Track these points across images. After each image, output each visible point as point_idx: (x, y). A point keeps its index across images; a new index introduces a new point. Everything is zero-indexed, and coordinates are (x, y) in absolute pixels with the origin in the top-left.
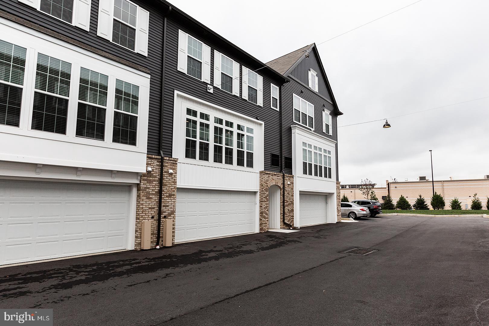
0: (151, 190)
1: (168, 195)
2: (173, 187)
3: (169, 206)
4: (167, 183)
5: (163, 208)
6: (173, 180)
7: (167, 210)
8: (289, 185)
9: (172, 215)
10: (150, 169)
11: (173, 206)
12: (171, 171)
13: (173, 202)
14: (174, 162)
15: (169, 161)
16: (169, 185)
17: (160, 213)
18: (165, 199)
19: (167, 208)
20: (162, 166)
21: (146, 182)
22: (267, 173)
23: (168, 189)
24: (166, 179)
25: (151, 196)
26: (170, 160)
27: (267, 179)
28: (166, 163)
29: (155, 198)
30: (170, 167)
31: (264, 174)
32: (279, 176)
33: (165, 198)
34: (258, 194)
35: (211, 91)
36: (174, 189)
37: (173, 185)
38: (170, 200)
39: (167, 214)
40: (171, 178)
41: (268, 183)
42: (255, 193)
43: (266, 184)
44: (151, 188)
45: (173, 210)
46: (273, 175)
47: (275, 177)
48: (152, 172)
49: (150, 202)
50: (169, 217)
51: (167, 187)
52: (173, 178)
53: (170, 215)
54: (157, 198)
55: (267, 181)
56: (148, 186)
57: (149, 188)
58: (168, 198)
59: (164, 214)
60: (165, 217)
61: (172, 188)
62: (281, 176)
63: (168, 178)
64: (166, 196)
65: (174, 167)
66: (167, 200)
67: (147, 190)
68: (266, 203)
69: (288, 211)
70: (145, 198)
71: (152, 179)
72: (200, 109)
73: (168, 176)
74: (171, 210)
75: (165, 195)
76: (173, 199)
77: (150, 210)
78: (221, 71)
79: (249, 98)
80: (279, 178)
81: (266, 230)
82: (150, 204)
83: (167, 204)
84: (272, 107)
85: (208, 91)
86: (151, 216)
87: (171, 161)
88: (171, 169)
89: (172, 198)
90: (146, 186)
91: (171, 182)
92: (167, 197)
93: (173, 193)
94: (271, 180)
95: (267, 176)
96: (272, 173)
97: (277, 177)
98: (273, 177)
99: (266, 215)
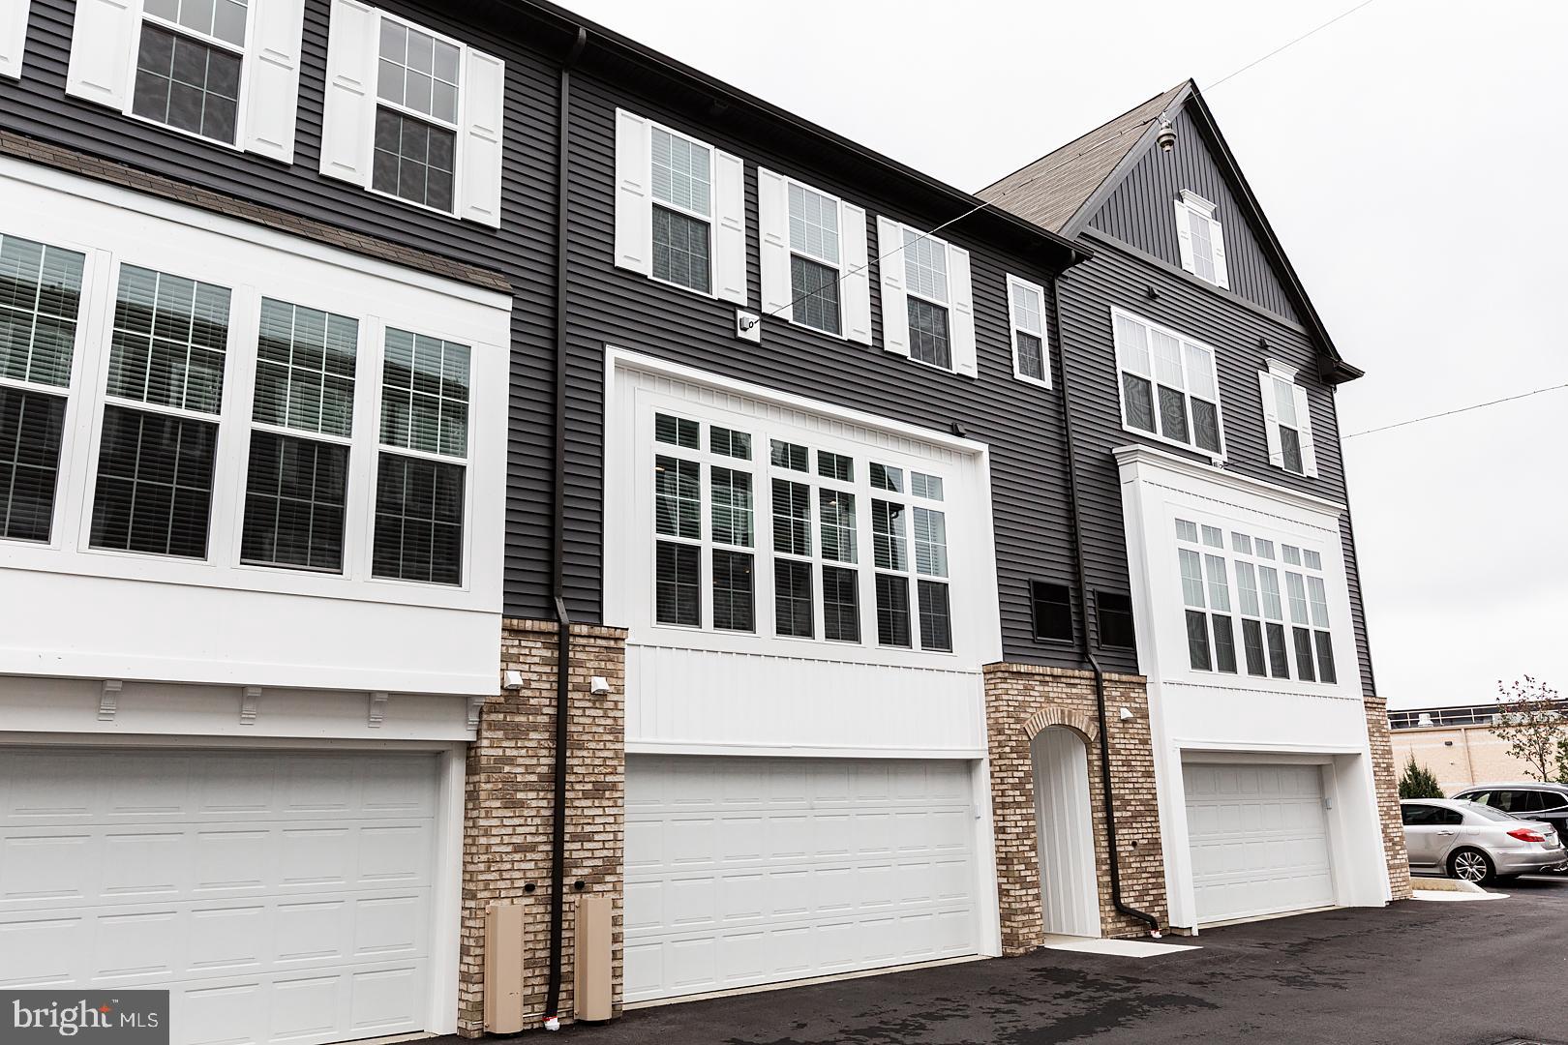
0: (521, 770)
1: (589, 787)
2: (610, 754)
3: (596, 837)
4: (585, 737)
5: (571, 848)
6: (610, 722)
7: (589, 854)
8: (1125, 721)
9: (608, 878)
10: (515, 678)
11: (611, 836)
12: (599, 683)
13: (612, 820)
14: (612, 643)
15: (592, 641)
16: (592, 745)
17: (558, 866)
18: (579, 806)
19: (587, 845)
20: (563, 665)
21: (500, 734)
22: (1019, 673)
23: (588, 761)
24: (582, 720)
25: (520, 795)
26: (595, 637)
27: (1020, 698)
28: (581, 648)
29: (539, 803)
30: (596, 664)
31: (1007, 675)
32: (1077, 681)
33: (577, 803)
34: (985, 769)
35: (754, 334)
36: (615, 763)
37: (609, 745)
38: (600, 811)
39: (586, 871)
40: (600, 713)
41: (1025, 720)
42: (968, 766)
43: (1018, 721)
44: (520, 761)
45: (610, 853)
46: (1047, 678)
47: (1055, 690)
48: (525, 693)
49: (517, 821)
50: (597, 887)
51: (585, 753)
52: (611, 714)
53: (598, 876)
54: (544, 803)
55: (1022, 707)
56: (509, 752)
57: (511, 761)
58: (589, 803)
59: (575, 871)
60: (579, 887)
61: (605, 758)
62: (1083, 682)
63: (588, 712)
64: (580, 794)
65: (610, 666)
66: (587, 812)
67: (507, 769)
68: (1024, 811)
69: (1131, 848)
70: (498, 804)
71: (522, 719)
72: (707, 414)
73: (590, 704)
74: (605, 853)
75: (578, 787)
76: (611, 803)
77: (517, 857)
78: (788, 249)
79: (914, 346)
80: (1074, 691)
81: (1035, 943)
82: (519, 830)
83: (588, 829)
84: (1018, 376)
85: (741, 334)
86: (522, 883)
87: (600, 642)
88: (600, 673)
89: (605, 803)
90: (500, 752)
91: (601, 730)
92: (586, 795)
93: (609, 778)
94: (1039, 705)
95: (1020, 684)
96: (1041, 670)
97: (1065, 690)
98: (1046, 689)
99: (1026, 869)
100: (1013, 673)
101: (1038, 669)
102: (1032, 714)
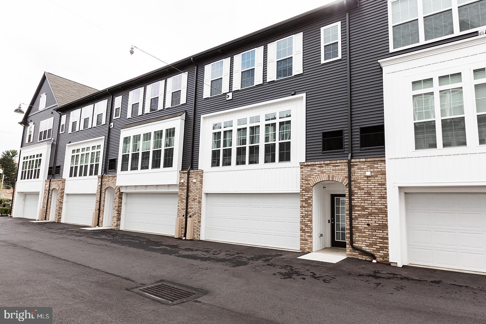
0: (183, 196)
1: (193, 199)
4: (193, 190)
5: (189, 210)
6: (196, 187)
7: (192, 211)
8: (368, 177)
9: (195, 216)
10: (182, 181)
11: (195, 208)
13: (196, 205)
14: (197, 173)
16: (193, 192)
17: (187, 213)
19: (192, 209)
20: (188, 177)
21: (181, 190)
23: (193, 195)
25: (183, 200)
26: (195, 172)
27: (308, 173)
29: (185, 201)
30: (194, 177)
31: (303, 166)
32: (339, 164)
33: (191, 202)
36: (197, 195)
37: (196, 192)
39: (192, 214)
41: (310, 180)
43: (307, 180)
44: (183, 195)
45: (195, 211)
46: (322, 165)
47: (326, 169)
48: (184, 183)
49: (183, 205)
50: (193, 217)
51: (192, 193)
55: (309, 176)
56: (182, 193)
57: (182, 195)
58: (192, 202)
59: (190, 214)
60: (190, 216)
62: (344, 164)
65: (197, 177)
67: (181, 196)
68: (307, 209)
69: (367, 226)
70: (180, 202)
71: (184, 188)
73: (193, 184)
75: (191, 199)
77: (182, 210)
78: (241, 71)
80: (337, 168)
82: (183, 206)
83: (192, 206)
85: (227, 99)
86: (182, 215)
87: (196, 173)
88: (195, 178)
89: (195, 202)
90: (181, 193)
91: (195, 189)
92: (192, 201)
93: (196, 198)
94: (317, 175)
95: (309, 168)
96: (319, 163)
97: (332, 168)
98: (322, 169)
99: (305, 227)
100: (305, 165)
101: (317, 163)
102: (314, 178)
